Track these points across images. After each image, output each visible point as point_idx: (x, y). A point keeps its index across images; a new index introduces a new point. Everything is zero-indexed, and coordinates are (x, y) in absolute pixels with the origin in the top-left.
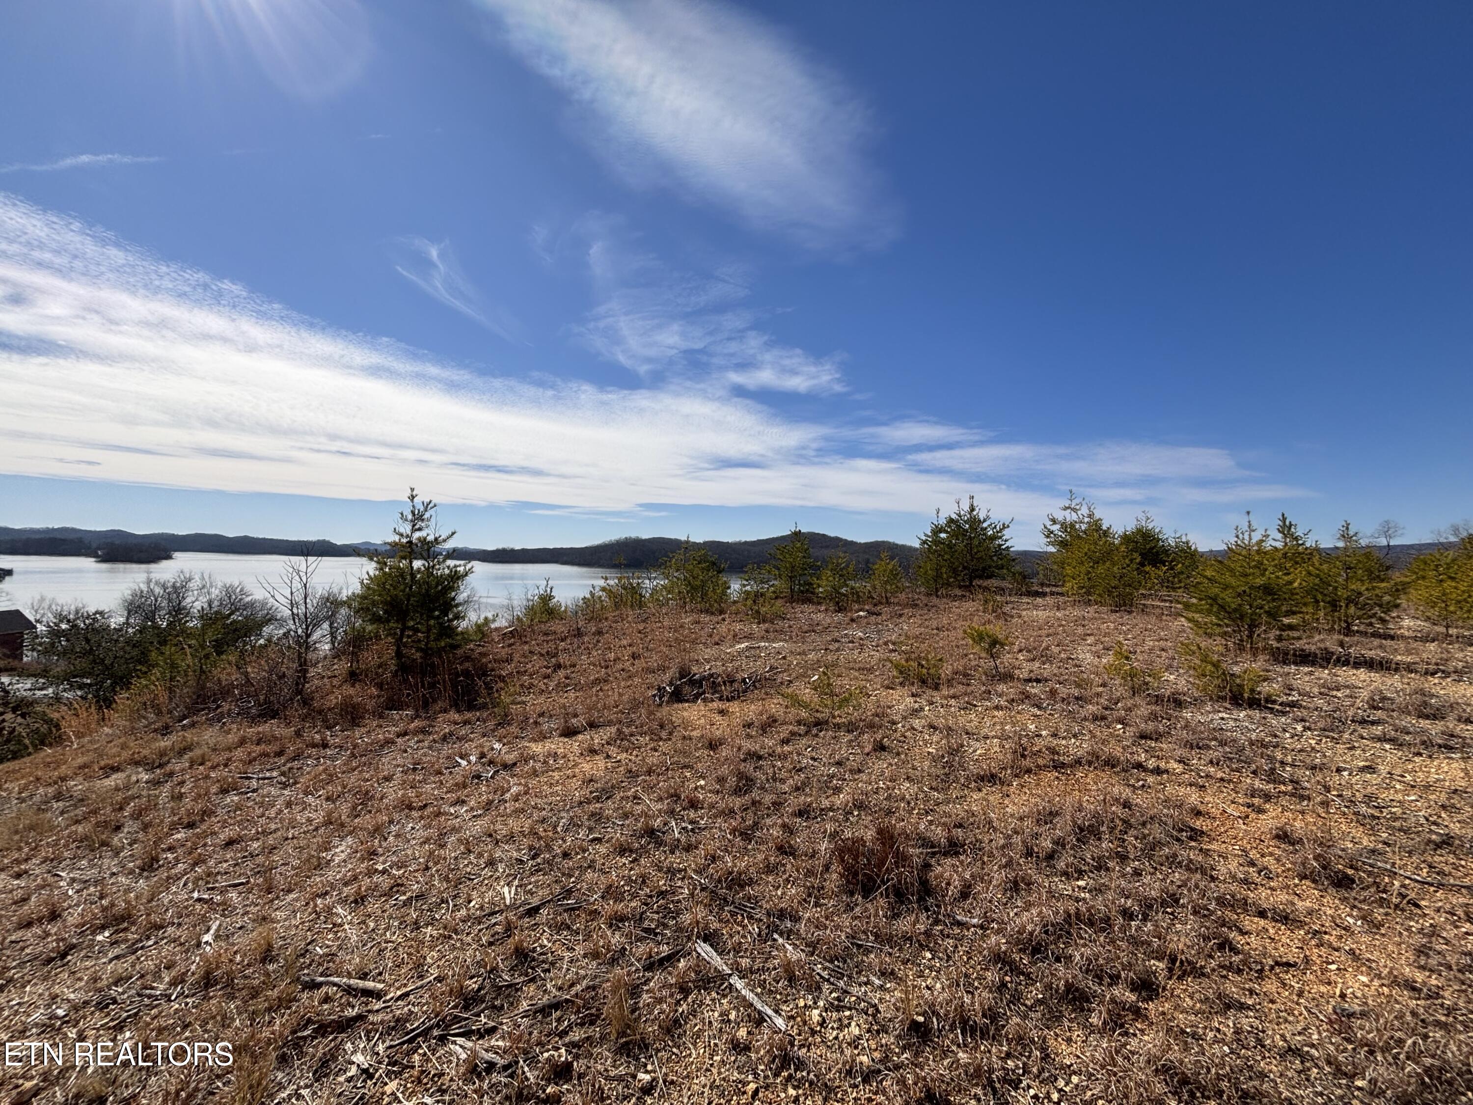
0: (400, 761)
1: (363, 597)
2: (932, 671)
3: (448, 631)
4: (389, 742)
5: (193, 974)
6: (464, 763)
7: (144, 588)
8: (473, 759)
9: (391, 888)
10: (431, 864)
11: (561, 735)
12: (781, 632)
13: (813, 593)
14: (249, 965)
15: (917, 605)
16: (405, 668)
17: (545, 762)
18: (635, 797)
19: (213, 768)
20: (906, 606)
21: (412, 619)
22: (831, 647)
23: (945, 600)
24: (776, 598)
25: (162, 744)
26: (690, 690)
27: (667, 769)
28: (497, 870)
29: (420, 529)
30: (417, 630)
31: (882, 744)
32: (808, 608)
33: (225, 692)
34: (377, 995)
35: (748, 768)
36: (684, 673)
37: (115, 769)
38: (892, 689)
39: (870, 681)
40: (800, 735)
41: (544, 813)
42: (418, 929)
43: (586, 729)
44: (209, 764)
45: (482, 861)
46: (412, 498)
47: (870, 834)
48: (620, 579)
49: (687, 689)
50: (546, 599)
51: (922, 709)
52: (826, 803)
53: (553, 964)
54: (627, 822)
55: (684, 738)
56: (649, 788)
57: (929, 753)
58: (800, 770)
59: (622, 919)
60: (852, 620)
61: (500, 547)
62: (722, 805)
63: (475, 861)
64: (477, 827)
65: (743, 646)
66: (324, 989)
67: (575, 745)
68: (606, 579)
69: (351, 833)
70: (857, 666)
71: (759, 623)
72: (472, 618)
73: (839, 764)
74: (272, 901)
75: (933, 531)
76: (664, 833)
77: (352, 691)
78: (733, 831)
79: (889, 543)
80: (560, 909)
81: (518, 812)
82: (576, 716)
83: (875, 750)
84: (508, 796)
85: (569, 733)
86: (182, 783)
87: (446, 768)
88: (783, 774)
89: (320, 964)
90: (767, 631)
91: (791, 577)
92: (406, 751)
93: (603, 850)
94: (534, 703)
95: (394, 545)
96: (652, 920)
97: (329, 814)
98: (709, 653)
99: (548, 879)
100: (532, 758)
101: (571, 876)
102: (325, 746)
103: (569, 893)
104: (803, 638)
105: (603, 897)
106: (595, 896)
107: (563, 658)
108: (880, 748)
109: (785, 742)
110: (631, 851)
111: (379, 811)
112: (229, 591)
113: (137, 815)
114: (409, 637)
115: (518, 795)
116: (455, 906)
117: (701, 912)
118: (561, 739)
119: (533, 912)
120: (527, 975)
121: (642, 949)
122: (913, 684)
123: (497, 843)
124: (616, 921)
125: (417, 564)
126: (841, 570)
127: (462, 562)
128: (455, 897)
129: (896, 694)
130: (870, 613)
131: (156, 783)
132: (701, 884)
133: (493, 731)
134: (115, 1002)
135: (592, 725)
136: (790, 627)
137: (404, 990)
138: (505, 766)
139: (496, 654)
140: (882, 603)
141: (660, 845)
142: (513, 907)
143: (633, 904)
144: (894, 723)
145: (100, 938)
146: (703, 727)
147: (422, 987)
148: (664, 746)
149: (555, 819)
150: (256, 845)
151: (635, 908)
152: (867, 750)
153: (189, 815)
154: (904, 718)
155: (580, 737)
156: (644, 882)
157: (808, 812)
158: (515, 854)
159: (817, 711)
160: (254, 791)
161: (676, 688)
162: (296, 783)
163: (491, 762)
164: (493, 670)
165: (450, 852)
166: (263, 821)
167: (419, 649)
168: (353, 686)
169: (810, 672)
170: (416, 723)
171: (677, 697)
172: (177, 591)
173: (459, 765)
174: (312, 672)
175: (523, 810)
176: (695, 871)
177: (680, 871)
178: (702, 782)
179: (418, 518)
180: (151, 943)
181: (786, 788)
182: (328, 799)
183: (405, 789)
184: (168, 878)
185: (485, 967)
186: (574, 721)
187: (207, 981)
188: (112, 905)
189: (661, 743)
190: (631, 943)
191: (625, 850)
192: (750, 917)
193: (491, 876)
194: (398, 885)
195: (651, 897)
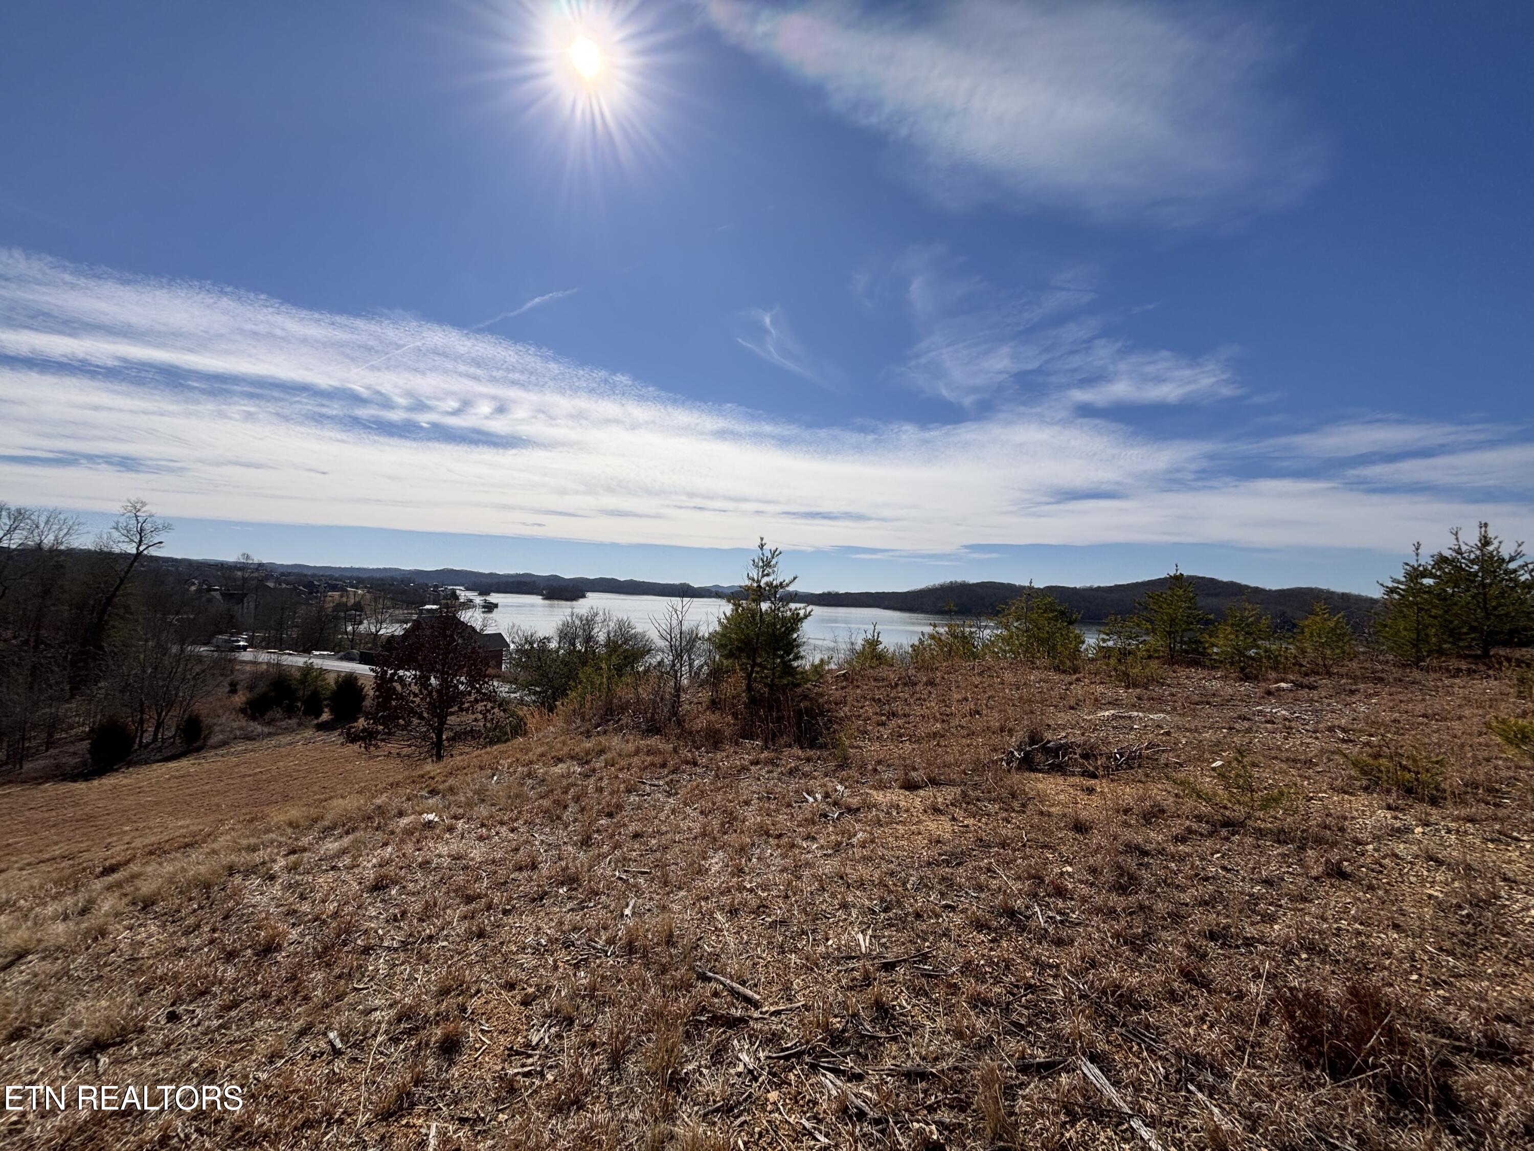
0: (754, 788)
1: (723, 635)
2: (1423, 777)
3: (789, 670)
4: (744, 769)
5: (620, 939)
6: (811, 799)
7: (569, 619)
8: (819, 796)
9: (758, 908)
10: (790, 893)
11: (901, 788)
12: (1160, 700)
13: (1203, 654)
14: (658, 944)
15: (1381, 680)
16: (754, 702)
17: (888, 813)
18: (989, 870)
19: (621, 770)
20: (1365, 679)
21: (760, 656)
22: (1237, 726)
23: (1437, 675)
24: (1150, 657)
25: (588, 745)
26: (1043, 758)
27: (1024, 846)
28: (850, 914)
29: (768, 575)
30: (764, 667)
31: (1339, 868)
32: (1196, 673)
33: (623, 708)
34: (757, 1005)
35: (1131, 863)
36: (1034, 738)
37: (560, 760)
38: (1351, 794)
39: (1308, 778)
40: (1201, 835)
41: (892, 866)
42: (783, 953)
43: (927, 785)
44: (617, 766)
45: (836, 902)
46: (762, 546)
47: (1335, 991)
48: (950, 626)
49: (1039, 757)
50: (873, 643)
51: (1408, 830)
52: (1250, 931)
53: (914, 1029)
54: (983, 896)
55: (1042, 813)
56: (1007, 863)
57: (1430, 897)
58: (1207, 879)
59: (987, 1003)
60: (1269, 693)
61: (826, 591)
62: (1098, 900)
63: (829, 900)
64: (829, 867)
65: (1107, 713)
66: (713, 985)
67: (916, 801)
68: (935, 626)
69: (721, 847)
70: (1284, 755)
71: (1128, 687)
72: (809, 658)
73: (1268, 882)
74: (668, 894)
75: (1408, 574)
76: (1027, 918)
77: (713, 718)
78: (1117, 936)
79: (1321, 591)
80: (918, 973)
81: (866, 859)
82: (915, 769)
83: (1329, 875)
84: (854, 840)
85: (910, 786)
86: (601, 779)
87: (796, 802)
88: (1180, 879)
89: (708, 961)
90: (1139, 698)
91: (1169, 633)
92: (759, 779)
93: (958, 919)
94: (872, 750)
95: (748, 588)
96: (1021, 1015)
97: (704, 827)
98: (1063, 718)
99: (903, 936)
100: (875, 806)
101: (925, 940)
102: (695, 764)
103: (924, 958)
104: (1194, 710)
105: (962, 973)
106: (954, 969)
107: (898, 706)
108: (1337, 873)
109: (1180, 839)
110: (989, 929)
111: (742, 832)
112: (621, 624)
113: (577, 799)
114: (757, 672)
115: (864, 842)
116: (814, 940)
117: (1082, 1024)
118: (901, 791)
119: (889, 967)
120: (888, 1032)
121: (1013, 1045)
122: (1388, 791)
123: (848, 887)
124: (980, 1003)
125: (765, 606)
126: (1248, 625)
127: (802, 605)
128: (814, 931)
129: (1361, 801)
130: (1299, 686)
131: (587, 776)
132: (1079, 989)
133: (834, 771)
134: (573, 945)
135: (934, 782)
136: (1172, 695)
137: (777, 1008)
138: (850, 810)
139: (830, 696)
140: (1318, 674)
141: (1024, 930)
142: (868, 956)
143: (997, 989)
144: (1358, 842)
145: (561, 891)
146: (1065, 805)
147: (791, 1010)
148: (1016, 818)
149: (903, 874)
150: (654, 842)
151: (999, 994)
152: (1314, 873)
153: (608, 806)
154: (1377, 838)
155: (922, 792)
156: (1007, 967)
157: (1225, 937)
158: (867, 903)
159: (1225, 808)
160: (649, 795)
161: (1027, 754)
162: (677, 794)
163: (835, 804)
164: (829, 711)
165: (807, 886)
166: (656, 822)
167: (766, 685)
168: (714, 712)
169: (1207, 755)
170: (765, 754)
171: (1028, 764)
172: (588, 623)
173: (807, 801)
174: (683, 697)
175: (870, 859)
176: (1070, 972)
177: (1051, 966)
178: (1070, 869)
179: (766, 565)
180: (592, 904)
181: (1186, 897)
182: (702, 813)
183: (762, 815)
184: (599, 855)
185: (847, 1010)
186: (914, 774)
187: (630, 948)
188: (567, 867)
189: (1013, 814)
190: (999, 1035)
191: (982, 926)
192: (1151, 1051)
193: (846, 920)
194: (764, 906)
195: (1017, 987)
